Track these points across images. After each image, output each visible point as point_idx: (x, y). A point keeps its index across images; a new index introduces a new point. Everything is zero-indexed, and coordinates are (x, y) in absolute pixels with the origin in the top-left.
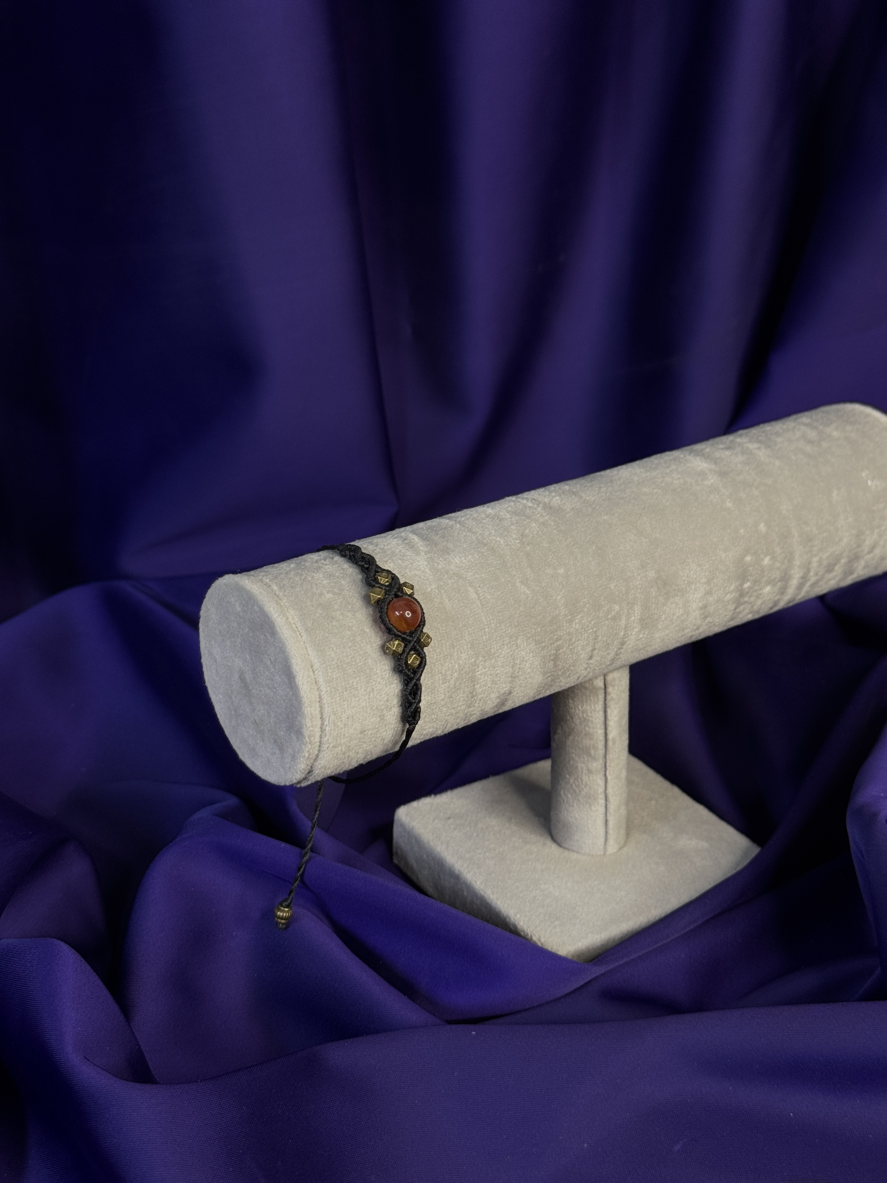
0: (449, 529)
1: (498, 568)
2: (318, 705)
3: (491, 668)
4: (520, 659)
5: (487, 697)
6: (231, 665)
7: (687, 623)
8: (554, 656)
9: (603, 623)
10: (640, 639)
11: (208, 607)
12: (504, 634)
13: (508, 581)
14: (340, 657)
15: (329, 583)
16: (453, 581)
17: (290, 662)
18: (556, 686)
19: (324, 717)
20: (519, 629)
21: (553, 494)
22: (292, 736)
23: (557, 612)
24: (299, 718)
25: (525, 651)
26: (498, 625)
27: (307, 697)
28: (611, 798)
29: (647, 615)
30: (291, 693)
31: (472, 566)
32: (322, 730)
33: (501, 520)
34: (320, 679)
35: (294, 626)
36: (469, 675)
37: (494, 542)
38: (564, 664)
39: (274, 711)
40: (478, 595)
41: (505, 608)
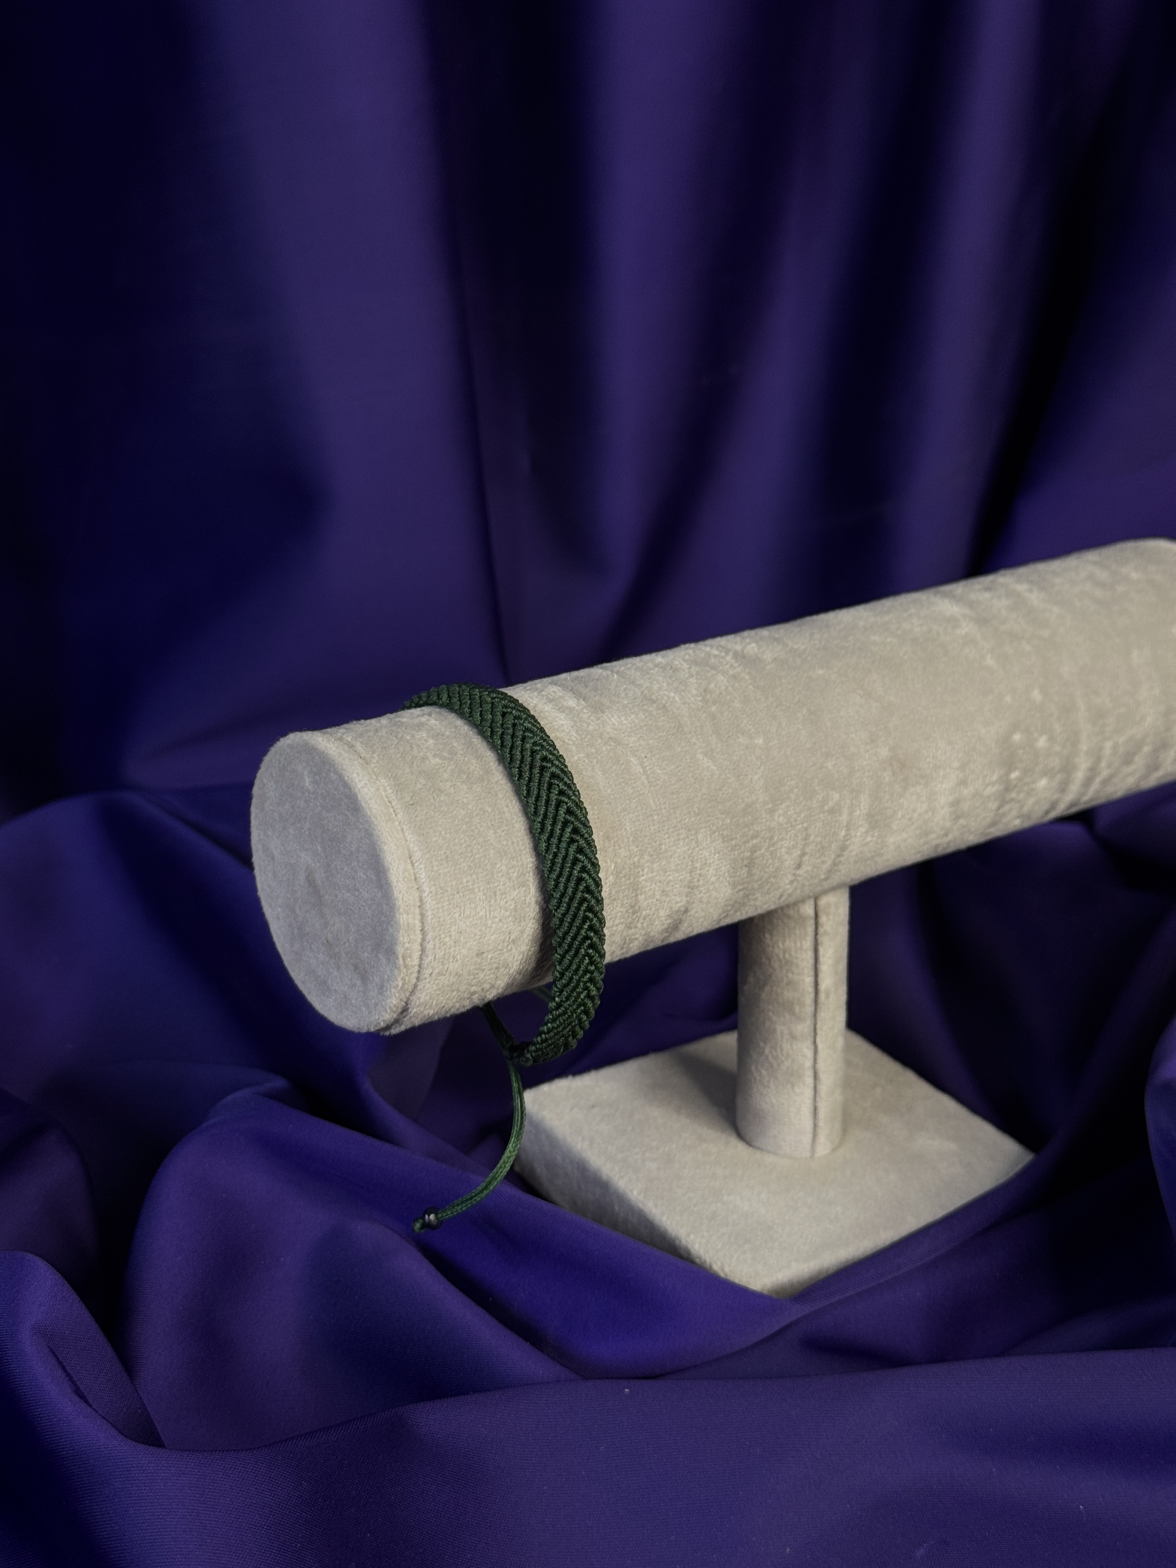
0: (604, 680)
1: (671, 733)
2: (417, 911)
4: (701, 862)
5: (654, 914)
6: (295, 863)
7: (932, 825)
8: (749, 861)
9: (817, 817)
10: (867, 844)
11: (265, 781)
12: (679, 825)
13: (686, 751)
14: (450, 845)
15: (436, 744)
16: (609, 748)
17: (380, 850)
18: (750, 906)
19: (425, 929)
20: (701, 818)
21: (748, 640)
22: (381, 957)
23: (754, 798)
24: (391, 931)
25: (708, 850)
26: (672, 811)
27: (403, 900)
28: (822, 1076)
29: (877, 809)
30: (380, 894)
31: (635, 729)
32: (423, 950)
33: (675, 670)
34: (421, 874)
35: (386, 799)
36: (630, 880)
37: (665, 698)
38: (762, 873)
39: (355, 923)
40: (644, 768)
41: (682, 788)
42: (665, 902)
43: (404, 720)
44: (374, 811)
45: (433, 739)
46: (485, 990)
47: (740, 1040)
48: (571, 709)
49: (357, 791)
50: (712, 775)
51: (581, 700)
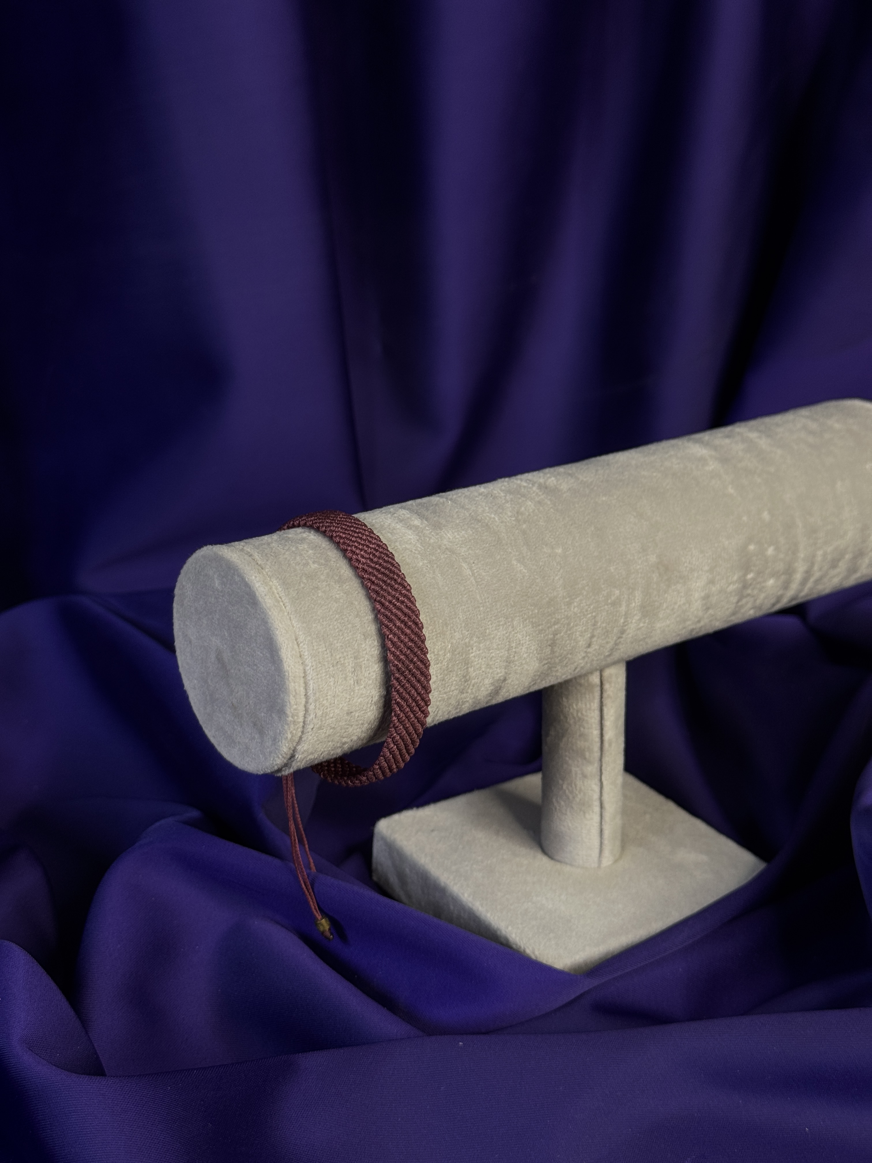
0: (441, 505)
1: (493, 544)
2: (302, 681)
3: (486, 650)
4: (516, 642)
5: (480, 682)
6: (208, 646)
7: (689, 614)
8: (552, 642)
9: (602, 608)
10: (640, 628)
11: (184, 583)
12: (499, 614)
13: (504, 559)
14: (326, 630)
15: (315, 554)
16: (446, 556)
17: (273, 634)
18: (553, 676)
19: (309, 694)
20: (515, 609)
21: (548, 475)
22: (274, 716)
23: (555, 593)
24: (282, 696)
25: (521, 633)
26: (494, 604)
27: (291, 672)
28: (607, 805)
29: (648, 602)
30: (273, 668)
31: (465, 542)
32: (306, 710)
33: (495, 498)
34: (304, 652)
35: (277, 595)
36: (463, 656)
37: (488, 518)
38: (562, 651)
39: (254, 690)
40: (472, 571)
41: (501, 586)
42: (489, 673)
43: (290, 536)
44: (268, 605)
45: (312, 550)
47: (544, 779)
48: (417, 527)
49: (255, 589)
50: (524, 577)
51: (424, 520)
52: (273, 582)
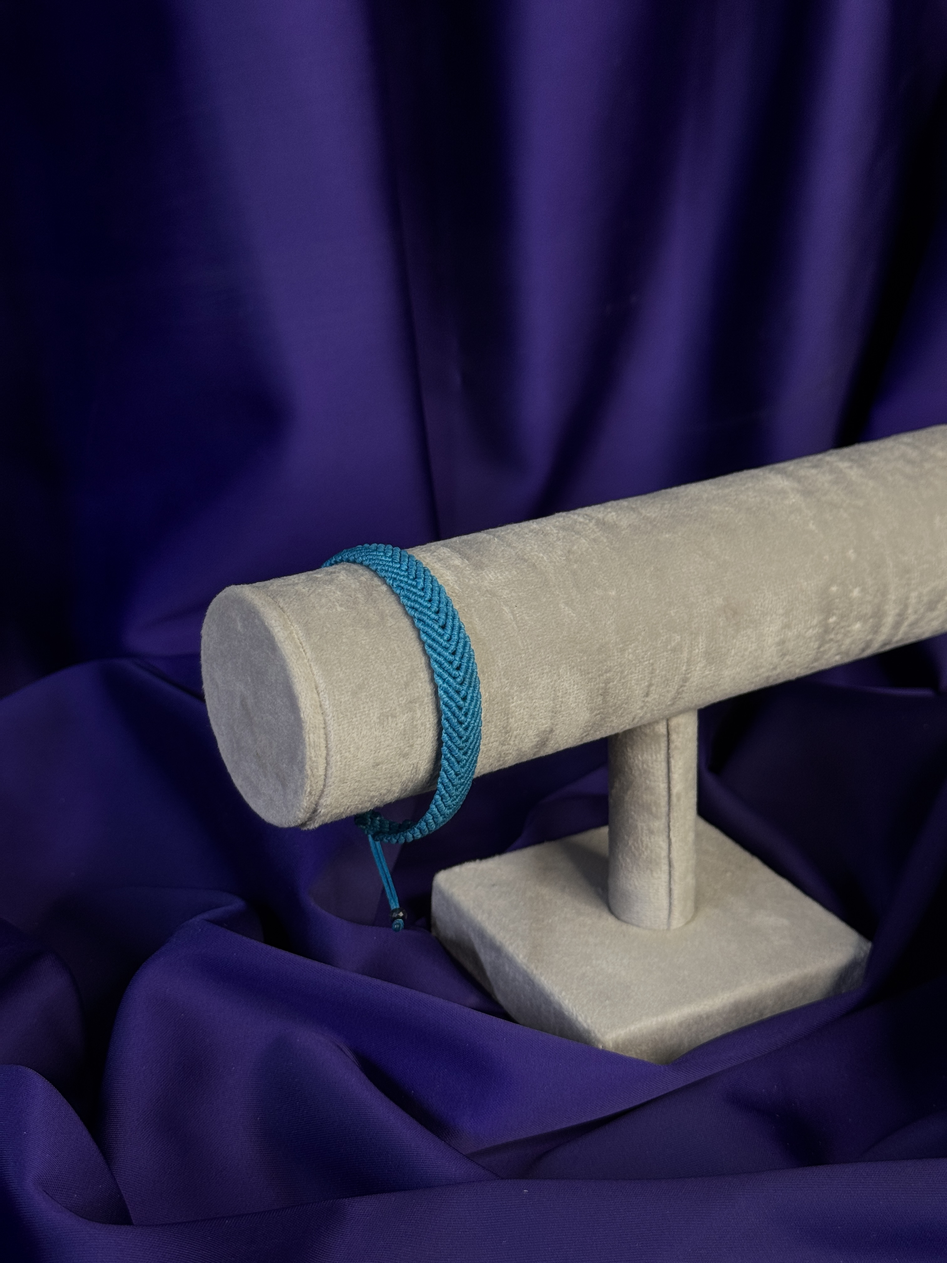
0: (486, 543)
1: (538, 586)
2: (322, 731)
4: (562, 691)
5: (523, 734)
6: (233, 691)
7: (762, 660)
8: (603, 691)
9: (661, 655)
10: (706, 676)
11: (210, 625)
12: (543, 662)
13: (550, 601)
15: (342, 596)
16: (486, 599)
17: (292, 682)
18: (607, 726)
19: (329, 746)
20: (562, 656)
21: (609, 510)
22: (295, 768)
23: (607, 639)
24: (301, 747)
25: (569, 682)
26: (537, 651)
28: (676, 864)
29: (713, 648)
30: (293, 718)
31: (508, 583)
32: (327, 763)
33: (546, 535)
34: (325, 702)
35: (298, 641)
36: (502, 706)
37: (535, 558)
38: (616, 701)
39: (276, 740)
40: (514, 615)
41: (546, 631)
44: (287, 651)
45: (340, 591)
46: (382, 794)
48: (456, 567)
49: (275, 634)
50: (571, 621)
51: (465, 560)
52: (294, 627)
